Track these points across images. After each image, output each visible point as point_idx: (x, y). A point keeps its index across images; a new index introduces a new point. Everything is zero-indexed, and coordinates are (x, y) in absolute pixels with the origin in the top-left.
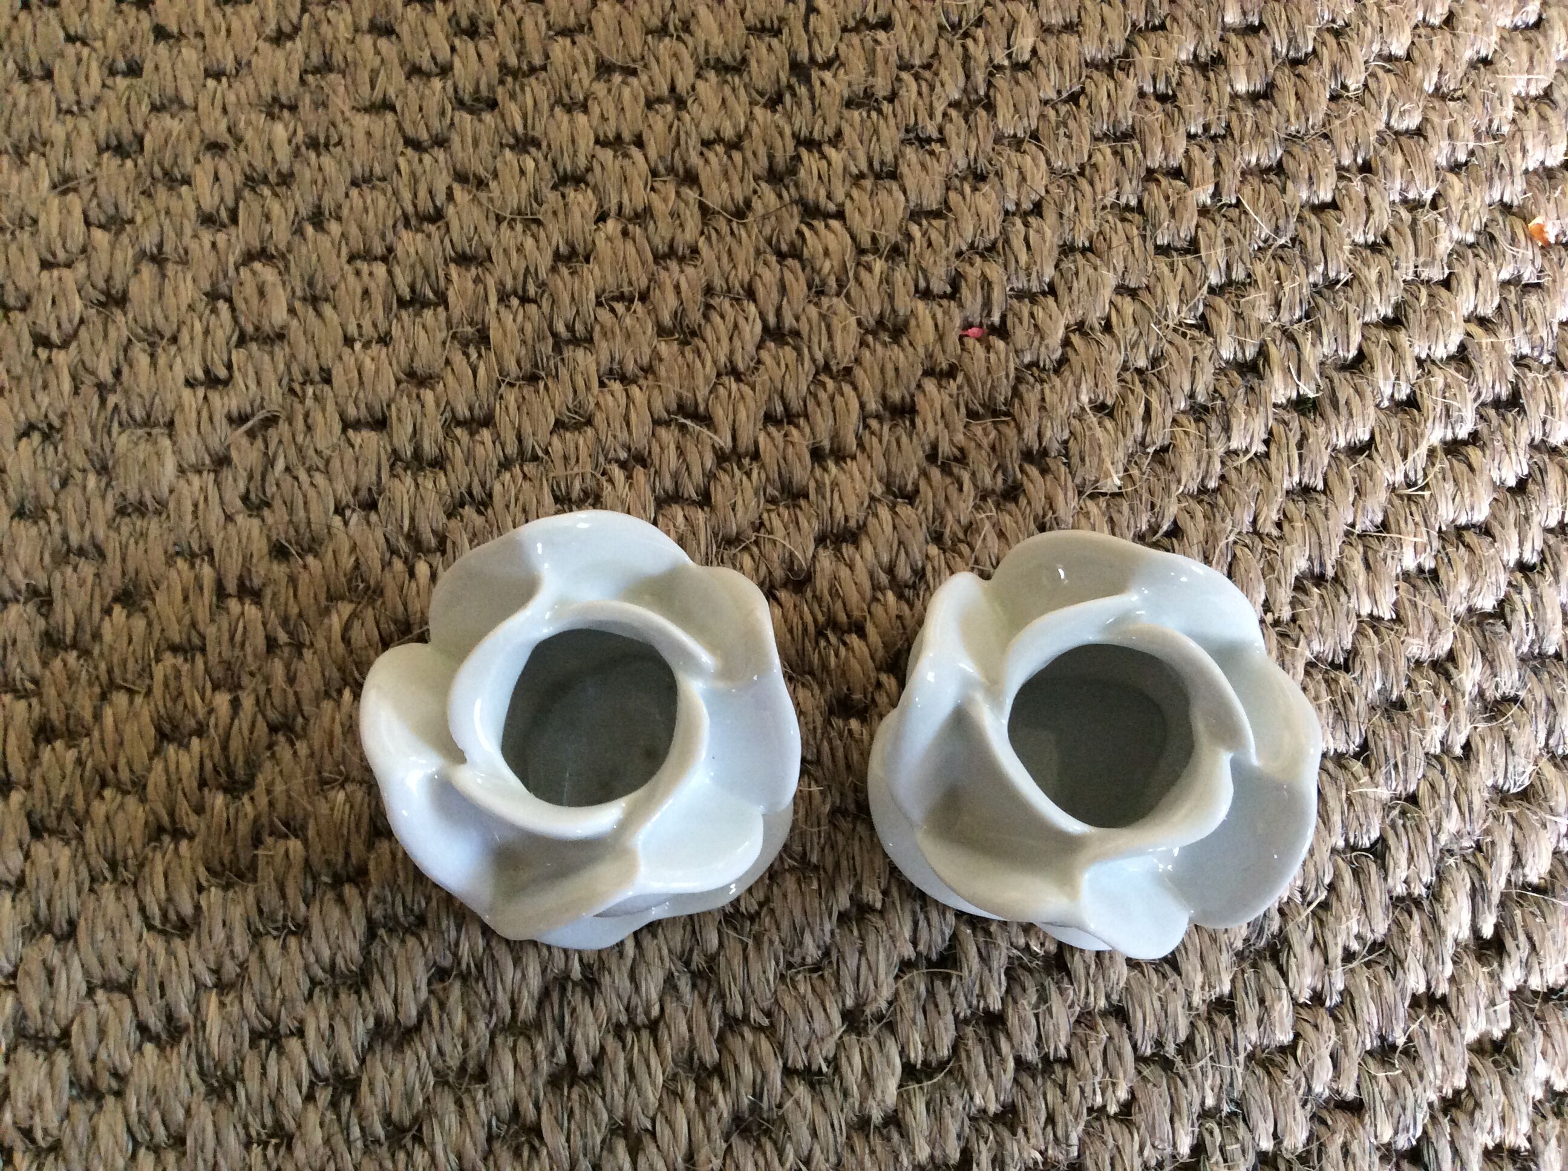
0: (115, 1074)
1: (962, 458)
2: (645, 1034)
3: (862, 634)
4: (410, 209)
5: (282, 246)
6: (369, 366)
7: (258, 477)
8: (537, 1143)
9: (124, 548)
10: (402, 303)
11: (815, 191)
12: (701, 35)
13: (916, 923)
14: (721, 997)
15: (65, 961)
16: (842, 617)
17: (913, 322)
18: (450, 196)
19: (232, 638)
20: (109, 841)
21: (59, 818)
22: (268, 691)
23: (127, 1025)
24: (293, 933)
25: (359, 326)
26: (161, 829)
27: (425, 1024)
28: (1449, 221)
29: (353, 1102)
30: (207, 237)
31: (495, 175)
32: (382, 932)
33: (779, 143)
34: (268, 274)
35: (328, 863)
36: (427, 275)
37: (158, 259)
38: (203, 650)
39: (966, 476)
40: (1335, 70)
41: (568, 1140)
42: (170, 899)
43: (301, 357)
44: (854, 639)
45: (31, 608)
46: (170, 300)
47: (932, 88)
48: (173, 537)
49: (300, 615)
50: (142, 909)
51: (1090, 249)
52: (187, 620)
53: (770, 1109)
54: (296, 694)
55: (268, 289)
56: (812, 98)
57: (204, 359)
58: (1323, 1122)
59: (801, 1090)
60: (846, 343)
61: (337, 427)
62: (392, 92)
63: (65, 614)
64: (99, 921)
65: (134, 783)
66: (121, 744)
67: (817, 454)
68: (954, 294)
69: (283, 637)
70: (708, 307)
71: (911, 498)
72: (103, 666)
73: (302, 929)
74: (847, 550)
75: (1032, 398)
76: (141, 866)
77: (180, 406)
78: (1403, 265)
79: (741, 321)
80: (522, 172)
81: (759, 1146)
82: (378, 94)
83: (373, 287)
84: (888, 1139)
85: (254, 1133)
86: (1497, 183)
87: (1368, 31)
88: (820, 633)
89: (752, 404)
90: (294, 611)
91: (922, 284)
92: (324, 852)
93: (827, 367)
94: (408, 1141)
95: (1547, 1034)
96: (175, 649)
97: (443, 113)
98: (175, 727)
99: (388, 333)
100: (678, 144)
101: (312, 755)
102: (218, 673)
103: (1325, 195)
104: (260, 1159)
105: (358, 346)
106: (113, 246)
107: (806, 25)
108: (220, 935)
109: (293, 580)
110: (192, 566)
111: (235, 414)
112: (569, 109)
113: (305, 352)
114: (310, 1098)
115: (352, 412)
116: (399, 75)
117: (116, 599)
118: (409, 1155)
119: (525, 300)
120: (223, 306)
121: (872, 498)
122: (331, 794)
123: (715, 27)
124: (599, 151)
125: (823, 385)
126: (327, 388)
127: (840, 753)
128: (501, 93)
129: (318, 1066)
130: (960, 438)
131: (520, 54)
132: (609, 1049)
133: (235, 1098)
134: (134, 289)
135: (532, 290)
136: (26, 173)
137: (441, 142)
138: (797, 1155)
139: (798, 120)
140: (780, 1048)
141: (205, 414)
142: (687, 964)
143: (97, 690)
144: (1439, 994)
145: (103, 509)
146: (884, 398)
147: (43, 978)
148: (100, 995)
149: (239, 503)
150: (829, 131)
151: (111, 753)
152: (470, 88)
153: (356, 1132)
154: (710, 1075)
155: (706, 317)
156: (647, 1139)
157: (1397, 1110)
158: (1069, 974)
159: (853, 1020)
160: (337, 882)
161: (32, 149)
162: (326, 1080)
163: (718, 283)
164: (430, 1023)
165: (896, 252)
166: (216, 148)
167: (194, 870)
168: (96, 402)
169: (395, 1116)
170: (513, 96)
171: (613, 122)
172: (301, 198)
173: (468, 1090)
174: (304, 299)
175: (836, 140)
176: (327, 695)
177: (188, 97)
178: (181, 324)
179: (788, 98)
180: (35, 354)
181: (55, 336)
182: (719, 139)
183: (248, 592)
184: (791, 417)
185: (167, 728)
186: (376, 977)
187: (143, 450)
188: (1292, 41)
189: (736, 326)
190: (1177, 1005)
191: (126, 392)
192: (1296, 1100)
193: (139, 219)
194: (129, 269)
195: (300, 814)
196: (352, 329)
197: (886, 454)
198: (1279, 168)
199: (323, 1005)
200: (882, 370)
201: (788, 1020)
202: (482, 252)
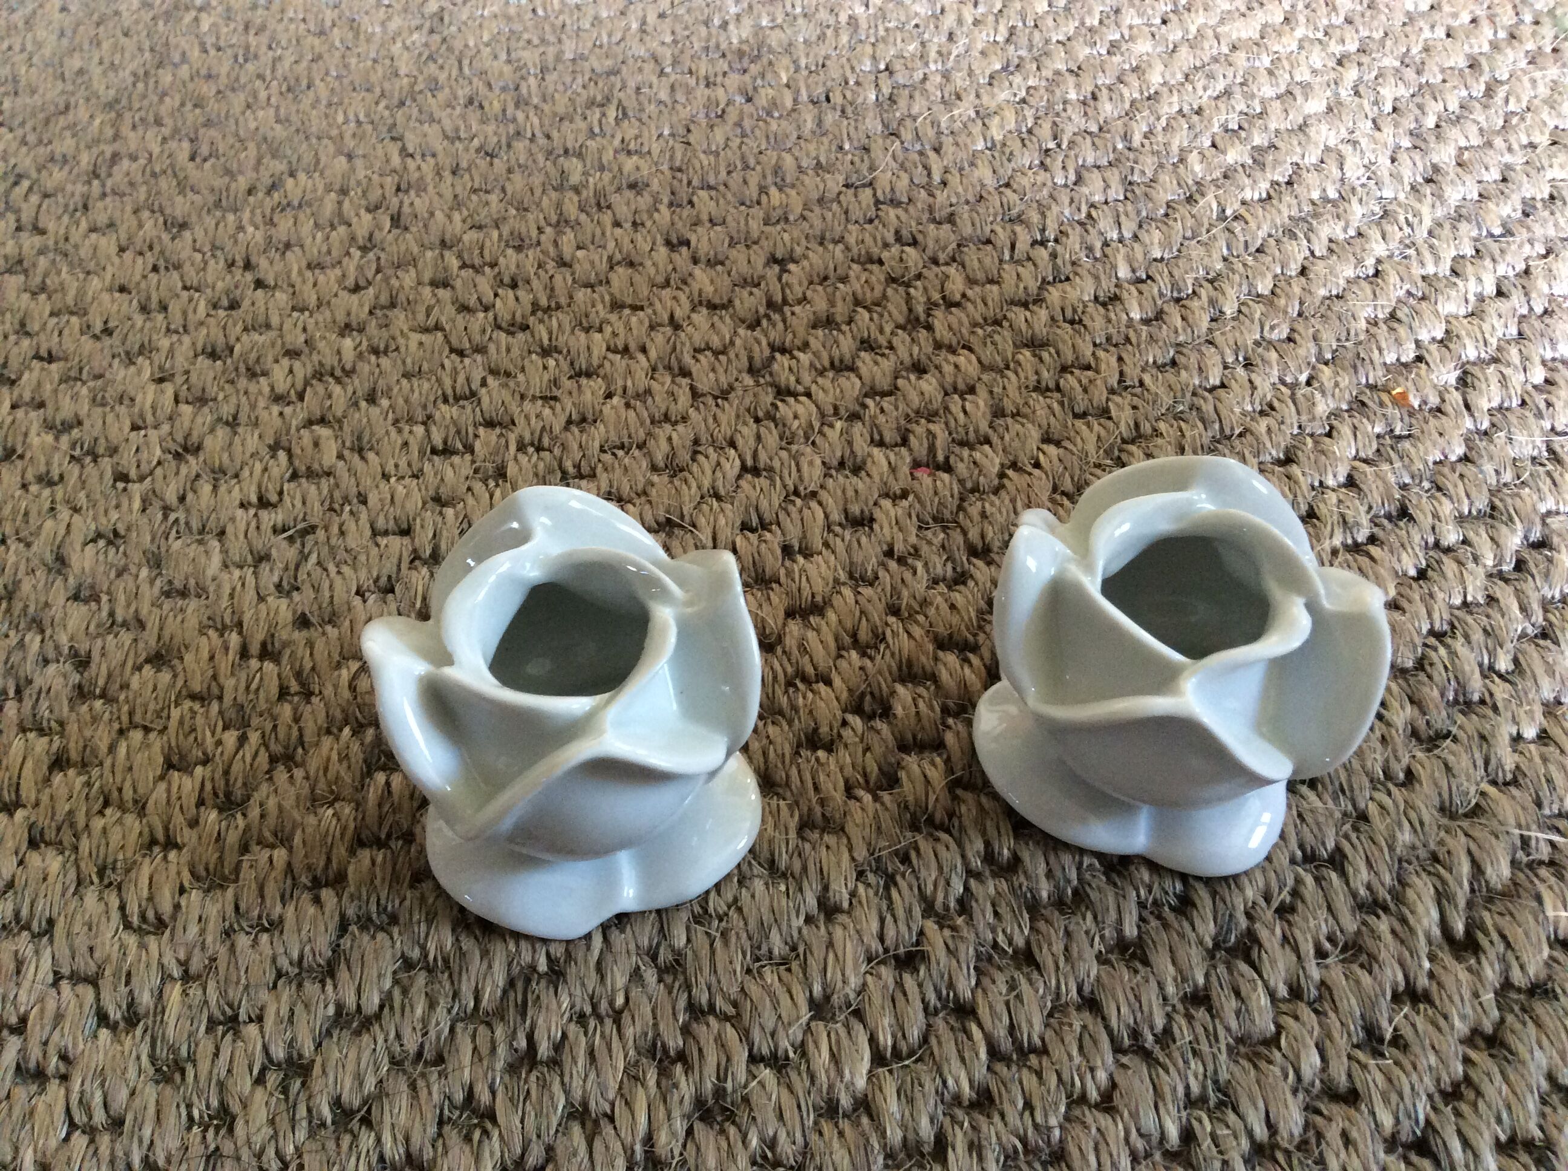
0: (64, 1057)
1: (916, 553)
2: (608, 1022)
3: (828, 683)
4: (449, 392)
5: (339, 414)
6: (400, 490)
7: (292, 567)
8: (489, 1126)
9: (163, 620)
10: (434, 451)
11: (786, 378)
12: (695, 287)
13: (882, 920)
14: (688, 988)
15: (37, 952)
16: (810, 670)
17: (869, 461)
18: (484, 383)
19: (248, 688)
20: (102, 849)
21: (59, 829)
22: (275, 727)
23: (86, 1009)
24: (266, 930)
25: (396, 466)
26: (153, 842)
27: (386, 1010)
28: (1323, 393)
29: (303, 1084)
30: (275, 409)
31: (523, 370)
32: (353, 928)
33: (756, 348)
34: (323, 432)
35: (309, 868)
36: (458, 432)
37: (233, 423)
38: (220, 698)
39: (919, 565)
40: (1212, 302)
41: (522, 1122)
42: (150, 899)
43: (343, 486)
44: (821, 687)
45: (68, 667)
46: (237, 448)
47: (881, 316)
48: (209, 612)
49: (313, 669)
50: (122, 908)
51: (1018, 414)
52: (210, 673)
53: (734, 1091)
54: (300, 729)
55: (322, 441)
56: (784, 321)
57: (259, 487)
58: (1318, 1112)
59: (766, 1074)
60: (813, 474)
61: (368, 533)
62: (443, 319)
63: (99, 671)
64: (78, 917)
65: (136, 802)
66: (130, 769)
67: (787, 550)
68: (905, 442)
69: (294, 687)
70: (696, 452)
71: (873, 582)
72: (126, 708)
73: (275, 926)
74: (814, 620)
75: (974, 510)
76: (128, 871)
77: (233, 519)
78: (1288, 421)
79: (723, 460)
80: (545, 368)
81: (723, 1131)
82: (431, 322)
83: (412, 440)
84: (859, 1124)
85: (196, 1114)
86: (1361, 370)
87: (1237, 277)
88: (790, 683)
89: (730, 514)
90: (308, 665)
91: (877, 437)
92: (306, 856)
93: (796, 493)
94: (355, 1124)
95: (1539, 1025)
96: (193, 697)
97: (484, 331)
98: (182, 757)
99: (421, 470)
100: (674, 349)
101: (307, 778)
102: (232, 714)
103: (1214, 380)
104: (198, 1139)
105: (393, 480)
106: (195, 415)
107: (780, 279)
108: (193, 930)
109: (310, 644)
110: (222, 635)
111: (280, 525)
112: (587, 330)
113: (348, 483)
114: (260, 1080)
115: (381, 523)
116: (450, 310)
117: (148, 661)
118: (355, 1137)
119: (539, 449)
120: (282, 455)
121: (837, 581)
122: (321, 811)
123: (707, 282)
124: (610, 355)
125: (793, 502)
126: (363, 508)
127: (808, 777)
128: (532, 320)
129: (273, 1049)
130: (913, 539)
131: (549, 298)
132: (571, 1036)
133: (183, 1079)
134: (208, 442)
135: (546, 441)
136: (132, 369)
137: (480, 350)
138: (762, 1140)
139: (773, 334)
140: (745, 1035)
141: (253, 524)
142: (654, 958)
143: (116, 726)
144: (1419, 989)
145: (149, 593)
146: (846, 511)
147: (12, 966)
148: (65, 985)
149: (272, 588)
150: (798, 342)
151: (118, 779)
152: (508, 317)
153: (302, 1111)
154: (673, 1062)
155: (694, 460)
156: (604, 1122)
157: (1394, 1098)
158: (1038, 968)
159: (821, 1008)
160: (317, 884)
161: (140, 353)
162: (279, 1065)
163: (704, 438)
164: (392, 1008)
165: (854, 417)
166: (293, 354)
167: (179, 873)
168: (160, 516)
169: (345, 1098)
170: (541, 321)
171: (622, 336)
172: (359, 384)
173: (423, 1075)
174: (352, 449)
175: (805, 346)
176: (329, 732)
177: (275, 320)
178: (244, 464)
179: (764, 322)
180: (114, 487)
181: (133, 474)
182: (708, 348)
183: (267, 653)
184: (764, 526)
185: (175, 759)
186: (343, 966)
187: (194, 550)
188: (1175, 286)
189: (718, 464)
190: (1151, 996)
191: (188, 511)
192: (1285, 1088)
193: (221, 396)
194: (206, 428)
195: (288, 827)
196: (390, 468)
197: (849, 549)
198: (1174, 363)
199: (286, 993)
200: (844, 491)
201: (754, 1007)
202: (507, 419)
